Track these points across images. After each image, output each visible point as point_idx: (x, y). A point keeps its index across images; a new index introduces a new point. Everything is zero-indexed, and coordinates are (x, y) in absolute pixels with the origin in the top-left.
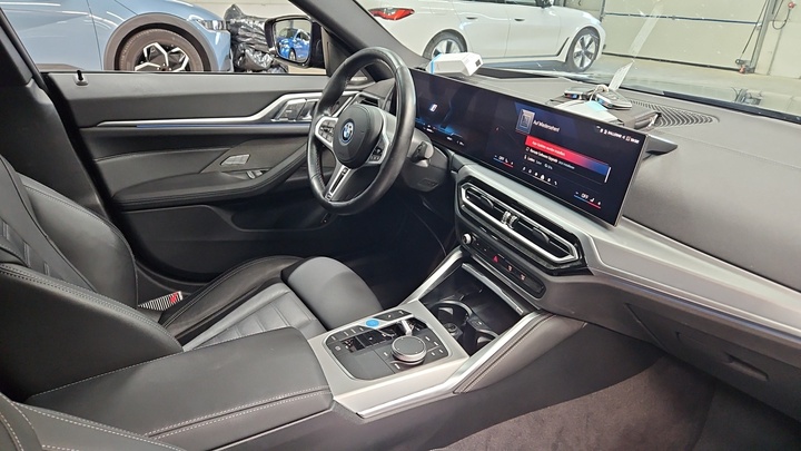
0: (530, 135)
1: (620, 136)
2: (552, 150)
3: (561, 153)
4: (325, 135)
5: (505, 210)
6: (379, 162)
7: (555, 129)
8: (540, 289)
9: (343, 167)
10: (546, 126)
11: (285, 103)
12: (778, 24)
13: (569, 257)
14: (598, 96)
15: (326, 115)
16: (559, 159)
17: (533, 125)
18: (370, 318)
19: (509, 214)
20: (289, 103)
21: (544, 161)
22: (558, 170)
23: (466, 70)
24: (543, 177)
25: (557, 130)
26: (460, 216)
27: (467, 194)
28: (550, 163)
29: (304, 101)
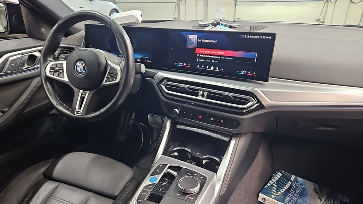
0: (197, 47)
1: (258, 37)
2: (215, 52)
3: (222, 53)
4: (56, 74)
5: (198, 90)
6: (117, 81)
7: (214, 42)
8: (236, 124)
9: (81, 91)
10: (208, 41)
11: (7, 60)
12: (183, 2)
13: (250, 104)
14: (221, 22)
15: (51, 61)
16: (221, 56)
17: (198, 42)
18: (148, 178)
19: (201, 92)
20: (11, 59)
21: (211, 59)
22: (222, 62)
23: (137, 19)
24: (212, 68)
25: (216, 41)
26: (165, 99)
27: (166, 88)
28: (215, 60)
29: (20, 56)
